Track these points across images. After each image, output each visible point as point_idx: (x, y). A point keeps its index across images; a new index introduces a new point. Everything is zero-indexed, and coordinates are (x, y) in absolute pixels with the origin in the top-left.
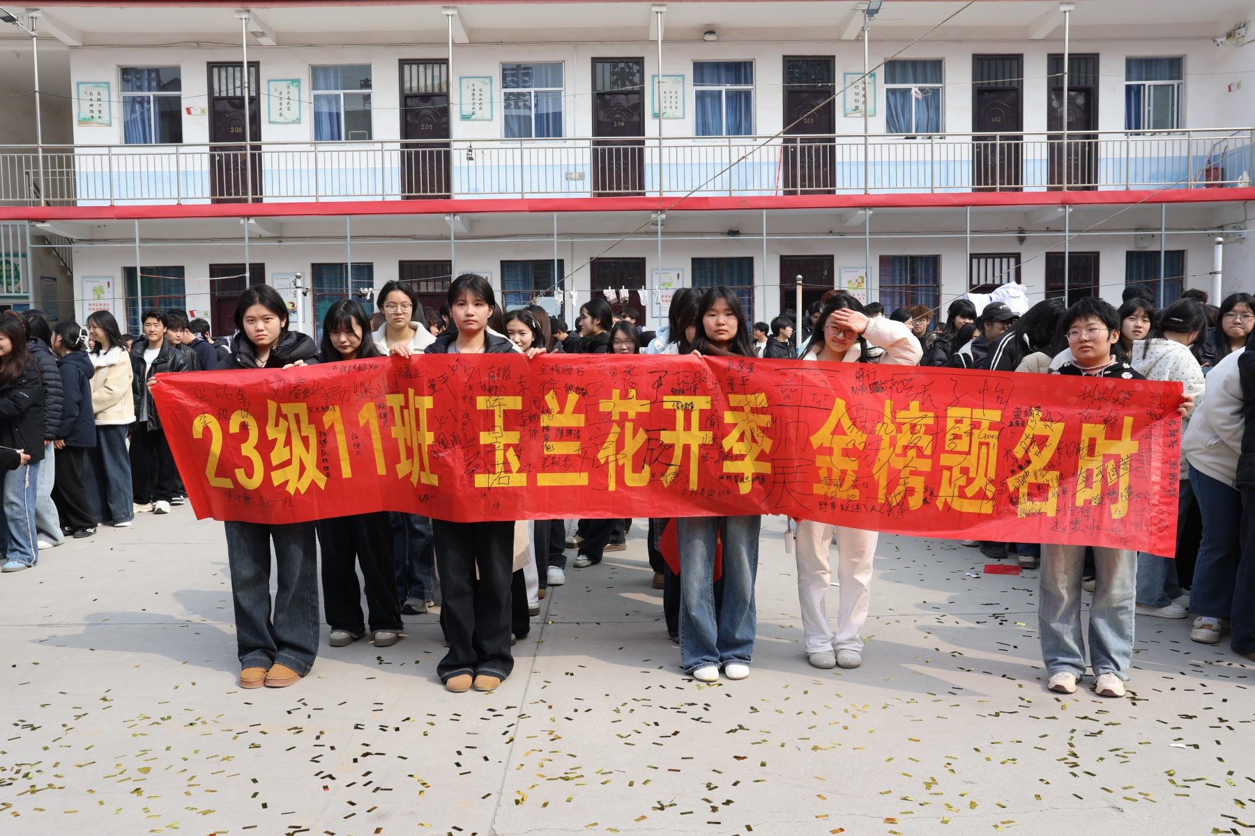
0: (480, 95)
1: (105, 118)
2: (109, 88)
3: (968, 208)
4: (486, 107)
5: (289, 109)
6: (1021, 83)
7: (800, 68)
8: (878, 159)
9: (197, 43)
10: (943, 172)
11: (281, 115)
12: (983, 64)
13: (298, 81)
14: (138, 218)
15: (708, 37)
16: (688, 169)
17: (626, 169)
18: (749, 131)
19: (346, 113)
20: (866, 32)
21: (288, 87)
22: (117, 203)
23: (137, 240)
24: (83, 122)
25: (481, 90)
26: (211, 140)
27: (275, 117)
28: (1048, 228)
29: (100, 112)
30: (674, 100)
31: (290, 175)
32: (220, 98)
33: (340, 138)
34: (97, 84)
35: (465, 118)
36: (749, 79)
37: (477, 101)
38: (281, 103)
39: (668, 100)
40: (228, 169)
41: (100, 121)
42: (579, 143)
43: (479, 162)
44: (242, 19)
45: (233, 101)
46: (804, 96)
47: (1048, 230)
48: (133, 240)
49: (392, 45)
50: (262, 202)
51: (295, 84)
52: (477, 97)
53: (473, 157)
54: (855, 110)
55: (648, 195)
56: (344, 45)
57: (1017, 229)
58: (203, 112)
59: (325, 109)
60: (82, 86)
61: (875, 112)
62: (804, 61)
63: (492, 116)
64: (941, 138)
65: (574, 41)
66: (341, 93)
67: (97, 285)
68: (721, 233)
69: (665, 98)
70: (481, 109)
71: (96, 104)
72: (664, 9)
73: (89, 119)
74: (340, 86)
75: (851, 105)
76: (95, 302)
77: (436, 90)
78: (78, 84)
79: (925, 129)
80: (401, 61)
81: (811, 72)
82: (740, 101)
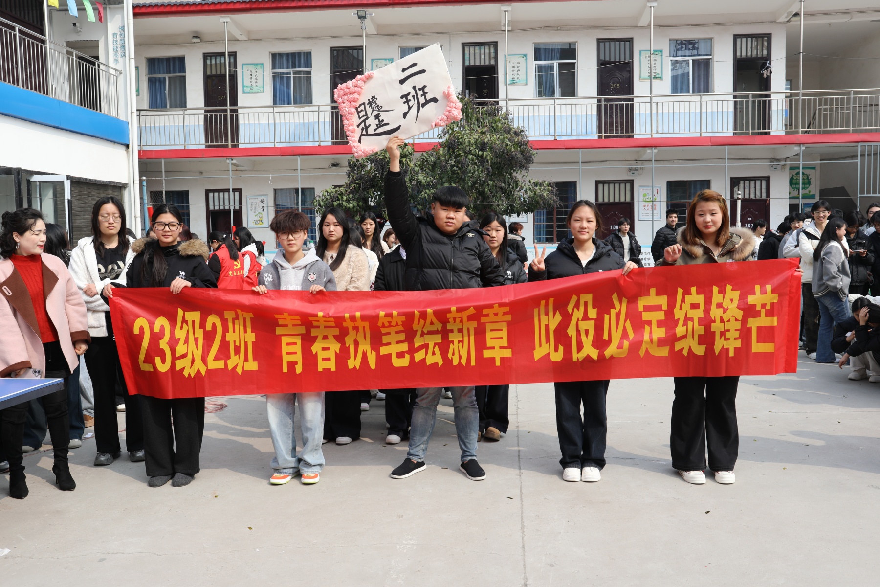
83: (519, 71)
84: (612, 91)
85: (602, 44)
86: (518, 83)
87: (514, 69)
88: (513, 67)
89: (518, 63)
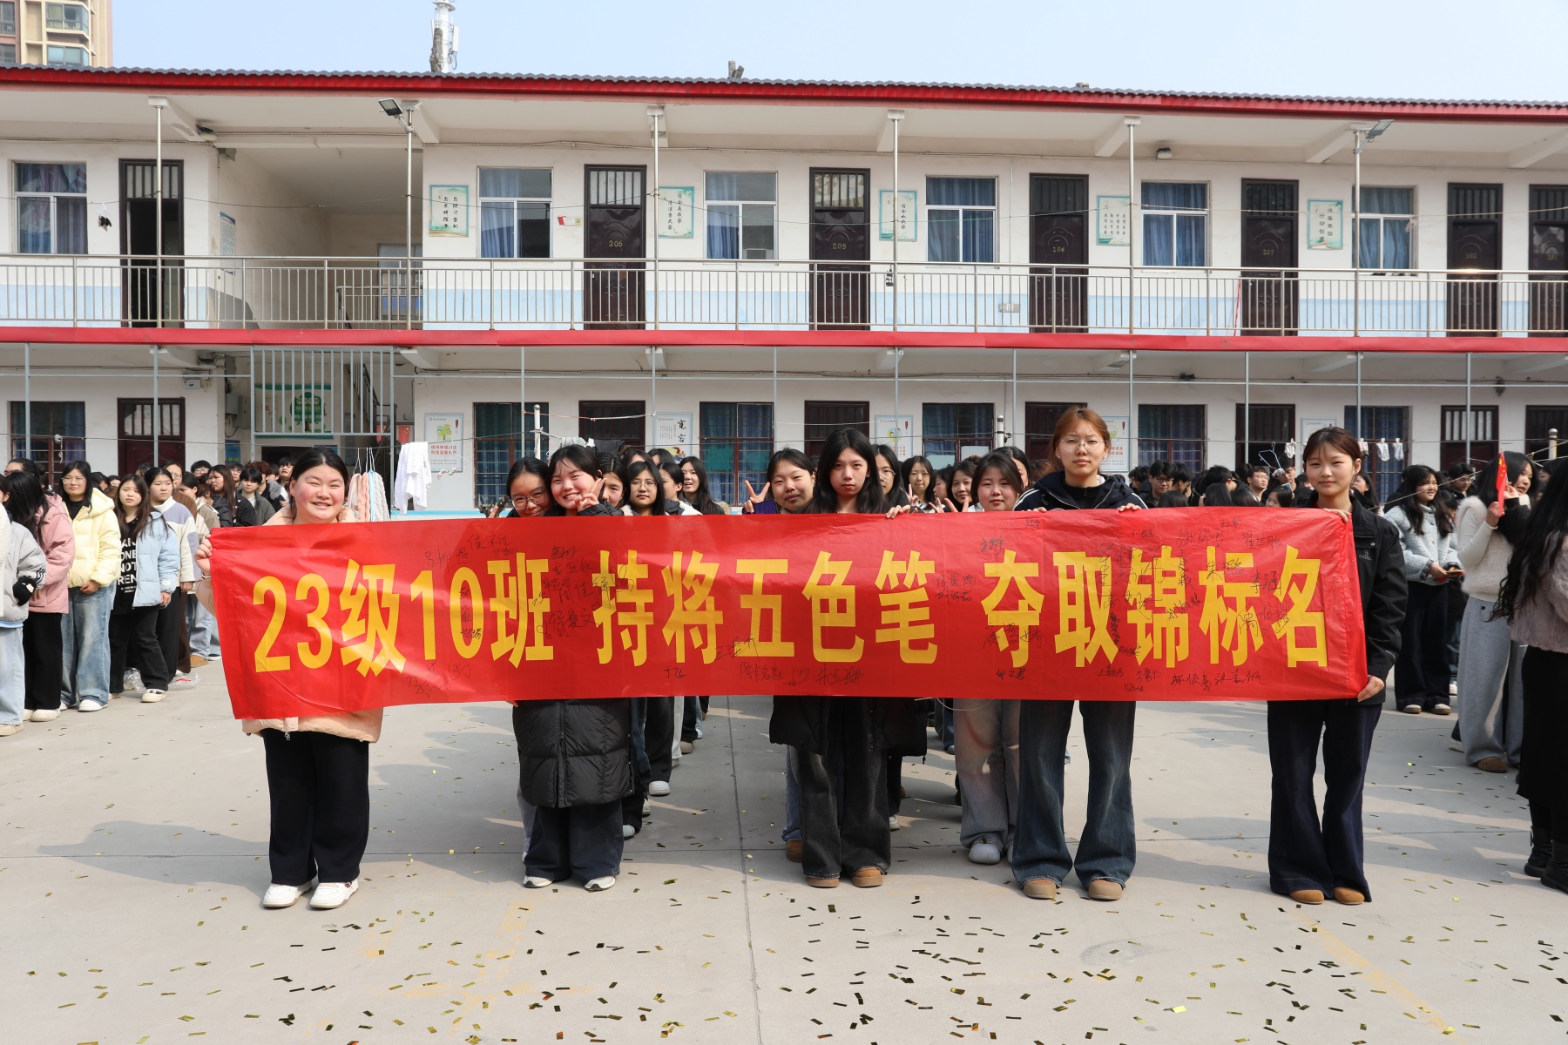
0: (903, 211)
1: (462, 227)
2: (467, 192)
3: (1469, 354)
4: (910, 226)
5: (679, 221)
6: (1500, 218)
7: (1260, 191)
8: (1369, 298)
9: (573, 142)
10: (1415, 313)
11: (670, 228)
12: (1459, 194)
13: (692, 189)
14: (524, 345)
15: (1162, 155)
16: (1161, 303)
17: (1067, 302)
18: (1201, 261)
19: (744, 228)
20: (1358, 155)
21: (680, 196)
22: (497, 327)
23: (523, 371)
24: (435, 231)
25: (904, 206)
26: (586, 255)
27: (663, 229)
28: (1528, 378)
29: (455, 220)
30: (1121, 224)
31: (680, 297)
32: (598, 206)
33: (736, 256)
34: (452, 187)
35: (885, 237)
36: (1203, 204)
37: (899, 220)
38: (670, 214)
39: (1115, 224)
40: (604, 289)
41: (455, 230)
42: (1014, 270)
43: (900, 289)
44: (654, 116)
45: (614, 210)
46: (1263, 224)
47: (1529, 380)
48: (518, 371)
49: (803, 151)
50: (644, 328)
51: (688, 192)
52: (899, 214)
53: (893, 281)
54: (1320, 242)
55: (1091, 331)
56: (746, 149)
57: (1494, 378)
58: (578, 221)
59: (717, 223)
60: (435, 190)
61: (1342, 245)
62: (1264, 185)
63: (916, 236)
64: (1412, 275)
65: (1011, 153)
66: (740, 204)
67: (443, 423)
68: (1173, 377)
69: (1112, 221)
70: (903, 227)
71: (450, 208)
72: (1137, 122)
73: (442, 228)
74: (735, 196)
75: (1315, 236)
76: (439, 445)
77: (852, 205)
78: (432, 187)
79: (1392, 263)
80: (812, 170)
81: (1272, 197)
82: (1190, 227)
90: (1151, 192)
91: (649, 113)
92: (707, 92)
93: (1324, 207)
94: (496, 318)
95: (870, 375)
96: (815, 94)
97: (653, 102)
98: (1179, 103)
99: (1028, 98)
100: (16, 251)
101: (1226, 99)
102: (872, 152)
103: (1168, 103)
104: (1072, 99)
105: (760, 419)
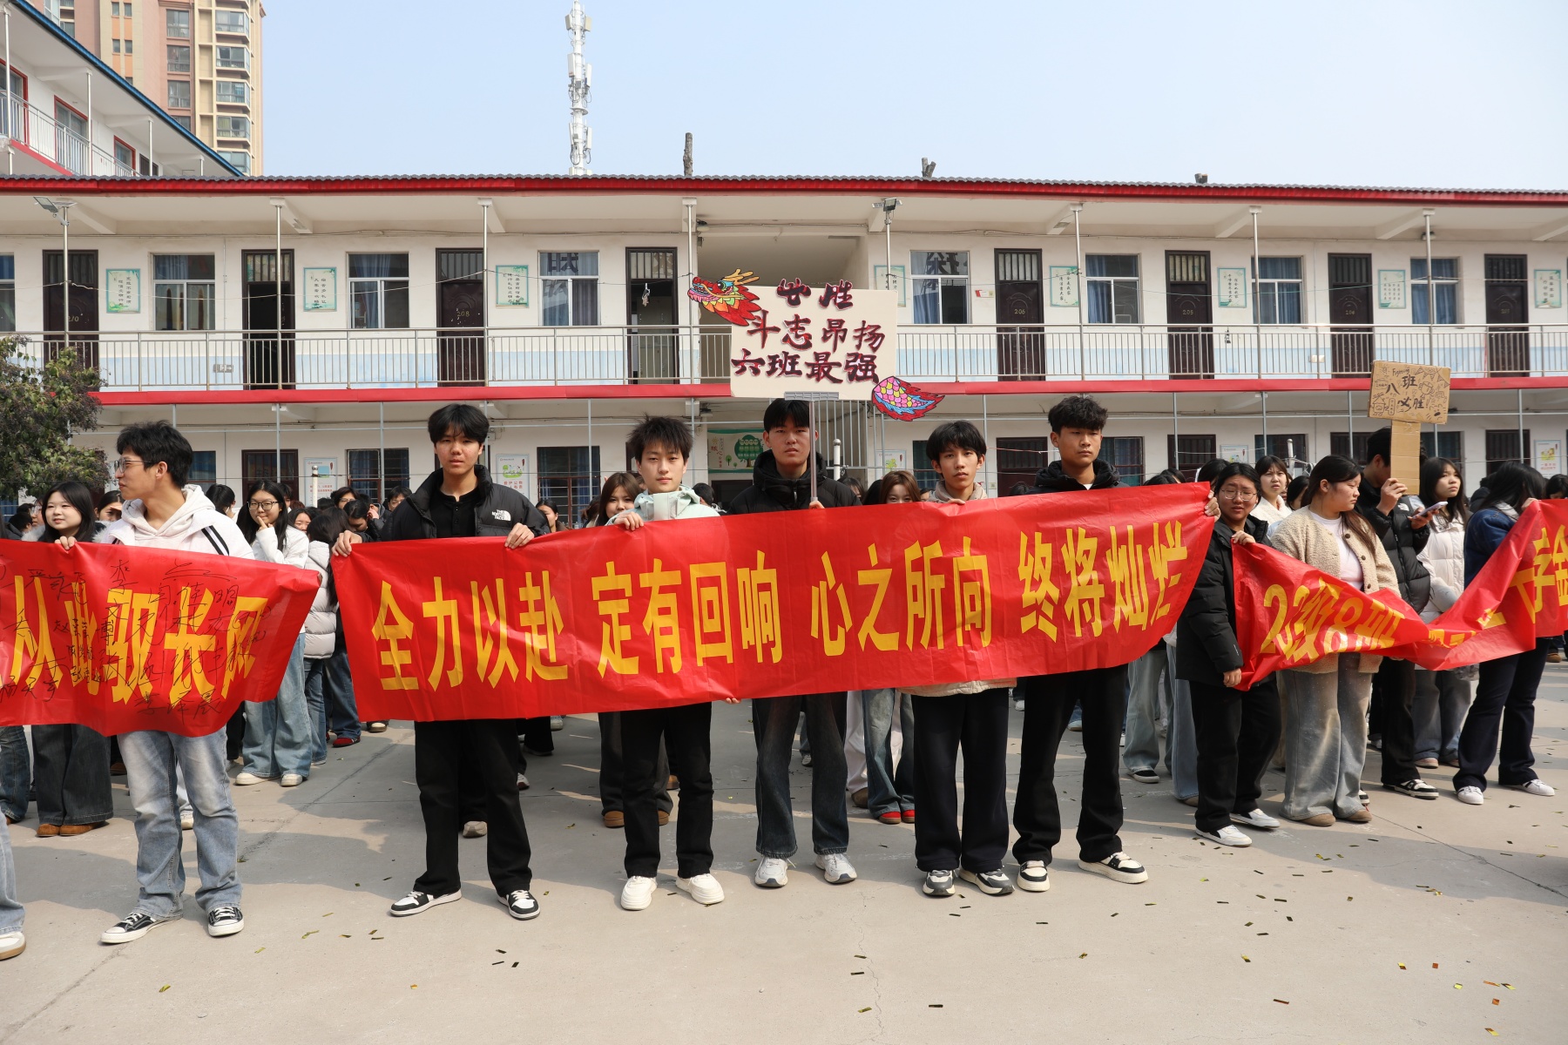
0: (1236, 284)
2: (904, 270)
4: (1241, 298)
5: (1069, 293)
7: (1498, 264)
9: (984, 231)
11: (1062, 299)
14: (987, 394)
17: (1359, 353)
18: (1454, 319)
19: (1117, 298)
21: (1068, 274)
22: (960, 380)
23: (985, 415)
25: (1236, 280)
26: (998, 322)
27: (1056, 300)
30: (1397, 292)
31: (1071, 354)
32: (1005, 282)
33: (1110, 321)
35: (1223, 305)
36: (1455, 275)
37: (1233, 291)
38: (1061, 288)
39: (1392, 292)
40: (1014, 349)
43: (1235, 346)
45: (1017, 285)
46: (1501, 290)
49: (1160, 237)
50: (1045, 380)
51: (1074, 271)
52: (1233, 286)
53: (1230, 340)
54: (1544, 302)
56: (1118, 236)
58: (991, 294)
60: (879, 270)
61: (1561, 304)
62: (1503, 259)
63: (1244, 304)
65: (1313, 237)
66: (1112, 279)
67: (889, 458)
69: (1390, 290)
70: (1235, 297)
72: (1432, 213)
74: (1111, 273)
75: (1541, 298)
77: (1196, 281)
78: (875, 266)
80: (1167, 252)
81: (1507, 269)
82: (1443, 293)
83: (324, 290)
84: (458, 322)
85: (444, 256)
86: (324, 308)
87: (317, 288)
88: (316, 285)
89: (324, 280)
90: (1418, 265)
91: (1072, 209)
92: (1120, 193)
93: (1546, 275)
94: (960, 372)
95: (1215, 414)
96: (1200, 194)
97: (1076, 200)
98: (1466, 198)
99: (1356, 196)
100: (541, 325)
101: (1503, 194)
102: (1211, 238)
103: (1459, 198)
104: (1389, 196)
105: (1129, 450)
